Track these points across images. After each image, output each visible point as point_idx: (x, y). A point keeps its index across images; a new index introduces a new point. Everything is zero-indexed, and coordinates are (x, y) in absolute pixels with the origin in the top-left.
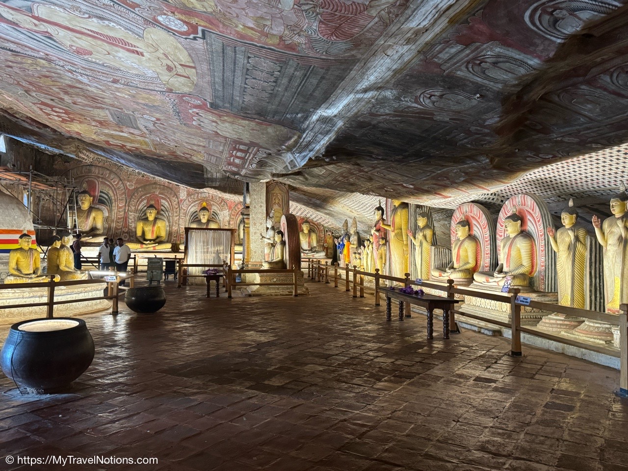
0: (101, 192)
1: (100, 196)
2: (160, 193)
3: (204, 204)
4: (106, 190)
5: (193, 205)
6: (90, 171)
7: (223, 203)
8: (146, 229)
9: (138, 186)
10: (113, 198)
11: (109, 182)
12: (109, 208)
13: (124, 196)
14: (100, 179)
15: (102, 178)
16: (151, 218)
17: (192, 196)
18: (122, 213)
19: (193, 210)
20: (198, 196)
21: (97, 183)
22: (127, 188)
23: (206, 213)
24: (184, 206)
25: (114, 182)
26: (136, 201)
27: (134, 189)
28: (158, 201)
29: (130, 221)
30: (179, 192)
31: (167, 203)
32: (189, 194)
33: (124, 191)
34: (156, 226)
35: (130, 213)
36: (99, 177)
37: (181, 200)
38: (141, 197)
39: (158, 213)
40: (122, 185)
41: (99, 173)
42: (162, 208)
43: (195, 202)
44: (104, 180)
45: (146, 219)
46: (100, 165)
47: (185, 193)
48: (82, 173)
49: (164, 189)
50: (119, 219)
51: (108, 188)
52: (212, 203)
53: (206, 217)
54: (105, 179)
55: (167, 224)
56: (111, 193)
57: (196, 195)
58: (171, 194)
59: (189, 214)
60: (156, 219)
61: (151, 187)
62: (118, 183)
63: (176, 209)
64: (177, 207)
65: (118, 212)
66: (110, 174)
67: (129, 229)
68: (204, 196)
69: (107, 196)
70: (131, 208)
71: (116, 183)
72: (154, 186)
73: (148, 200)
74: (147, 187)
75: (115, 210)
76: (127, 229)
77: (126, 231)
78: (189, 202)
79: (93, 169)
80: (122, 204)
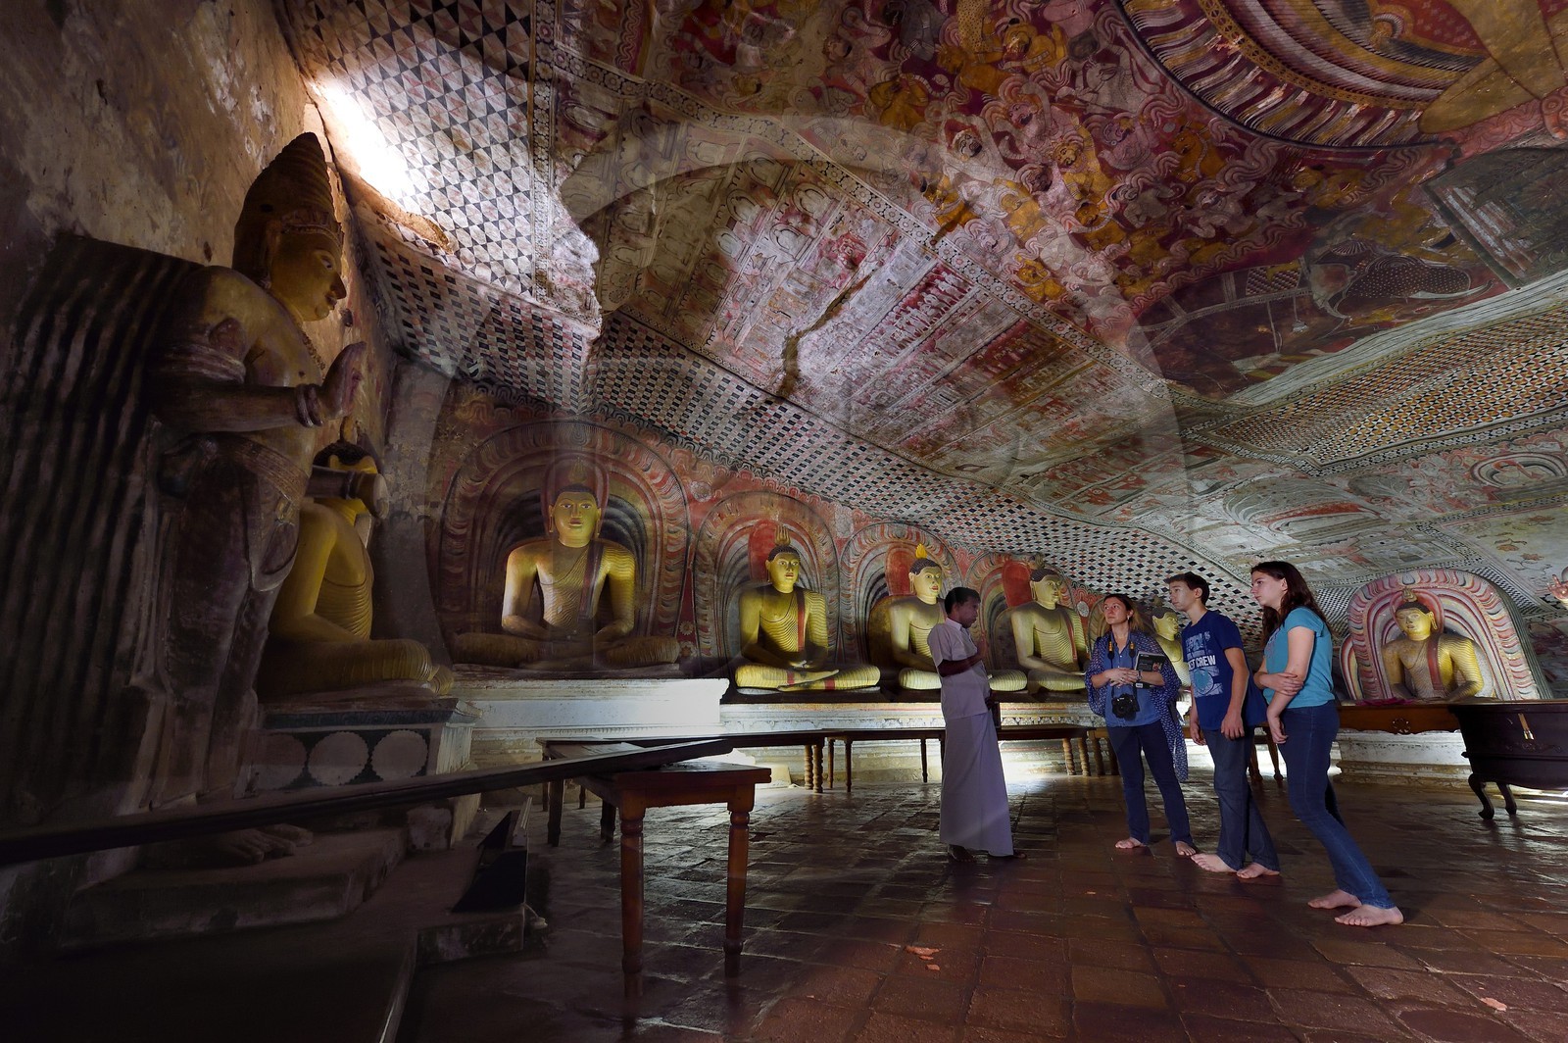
2: (783, 519)
4: (626, 498)
5: (871, 556)
7: (945, 555)
9: (722, 495)
10: (648, 525)
11: (638, 476)
13: (680, 520)
14: (611, 468)
15: (617, 463)
17: (869, 533)
18: (676, 574)
19: (872, 570)
20: (882, 533)
24: (849, 560)
25: (653, 477)
27: (712, 501)
29: (701, 600)
30: (832, 517)
32: (860, 527)
35: (701, 575)
36: (605, 459)
37: (841, 542)
38: (732, 526)
40: (675, 489)
41: (605, 448)
43: (877, 547)
44: (620, 470)
46: (609, 424)
49: (792, 509)
50: (667, 591)
51: (634, 493)
54: (625, 467)
57: (879, 529)
58: (812, 522)
59: (864, 584)
60: (799, 590)
61: (757, 499)
62: (664, 481)
63: (829, 566)
64: (829, 559)
65: (664, 570)
66: (638, 452)
67: (699, 628)
68: (899, 533)
69: (632, 516)
70: (704, 558)
71: (659, 479)
72: (766, 497)
73: (751, 537)
74: (747, 501)
75: (655, 563)
76: (691, 626)
77: (688, 633)
78: (862, 547)
79: (588, 434)
80: (676, 544)
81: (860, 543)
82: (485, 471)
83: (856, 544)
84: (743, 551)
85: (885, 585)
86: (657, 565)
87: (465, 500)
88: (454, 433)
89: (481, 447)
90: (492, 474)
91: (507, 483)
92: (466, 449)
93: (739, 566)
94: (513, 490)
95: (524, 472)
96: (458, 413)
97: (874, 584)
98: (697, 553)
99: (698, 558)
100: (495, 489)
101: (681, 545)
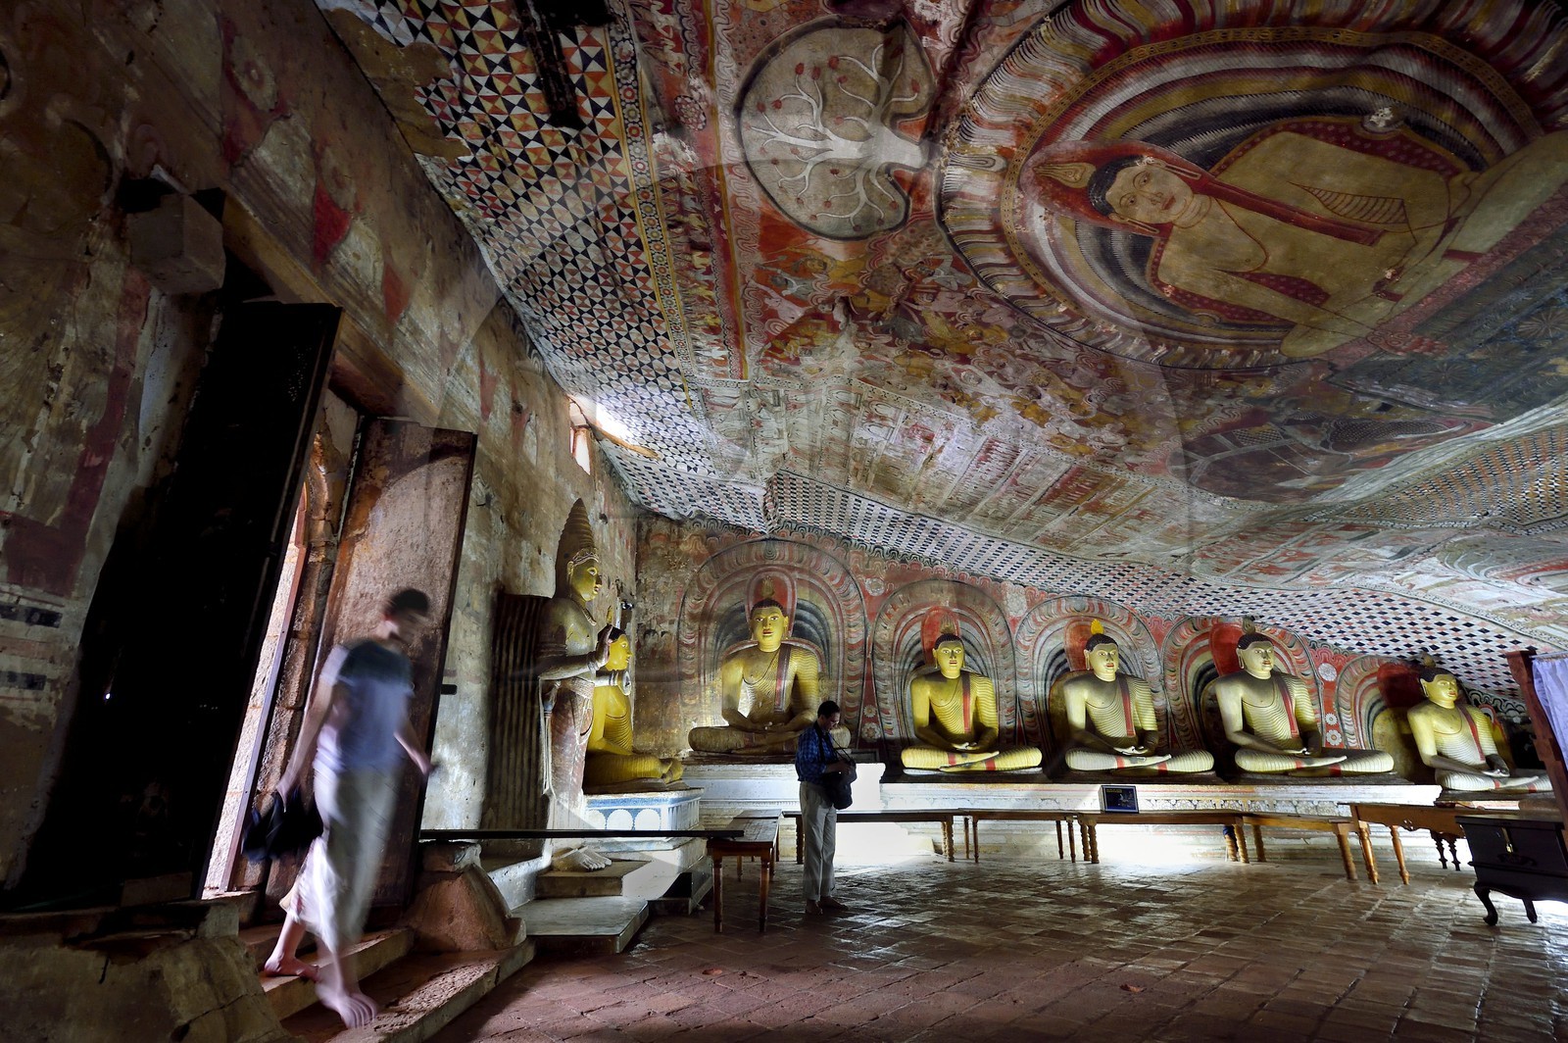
0: (800, 606)
1: (800, 617)
4: (812, 600)
5: (1048, 632)
6: (768, 555)
7: (1134, 625)
8: (945, 706)
9: (895, 587)
10: (831, 622)
11: (819, 579)
12: (821, 650)
13: (858, 615)
14: (796, 575)
15: (801, 570)
17: (1044, 609)
18: (858, 664)
19: (1050, 646)
20: (1059, 607)
21: (788, 583)
22: (866, 594)
24: (1024, 637)
25: (832, 579)
26: (891, 627)
27: (885, 595)
29: (881, 684)
31: (974, 631)
32: (1035, 603)
33: (858, 601)
34: (971, 696)
35: (879, 663)
36: (792, 569)
37: (1014, 621)
38: (904, 616)
40: (852, 588)
41: (791, 559)
43: (1054, 623)
44: (806, 577)
46: (793, 537)
47: (1023, 600)
48: (749, 560)
50: (851, 679)
51: (817, 595)
54: (809, 573)
56: (824, 608)
57: (1055, 604)
58: (983, 604)
59: (1042, 661)
60: (966, 674)
61: (927, 587)
62: (841, 582)
63: (1003, 646)
64: (1003, 639)
65: (847, 661)
66: (819, 558)
67: (880, 710)
68: (1078, 606)
69: (816, 615)
70: (881, 647)
71: (837, 581)
72: (936, 585)
73: (923, 625)
74: (917, 589)
75: (838, 656)
76: (874, 710)
77: (871, 715)
78: (1038, 624)
79: (777, 549)
80: (856, 636)
81: (1035, 620)
82: (704, 590)
83: (1031, 622)
84: (916, 638)
85: (1066, 661)
86: (841, 656)
87: (693, 617)
88: (680, 563)
89: (700, 571)
90: (709, 592)
91: (720, 598)
92: (689, 575)
93: (914, 652)
94: (725, 604)
95: (731, 590)
96: (682, 547)
97: (1053, 660)
98: (874, 643)
99: (876, 647)
100: (711, 604)
101: (861, 638)
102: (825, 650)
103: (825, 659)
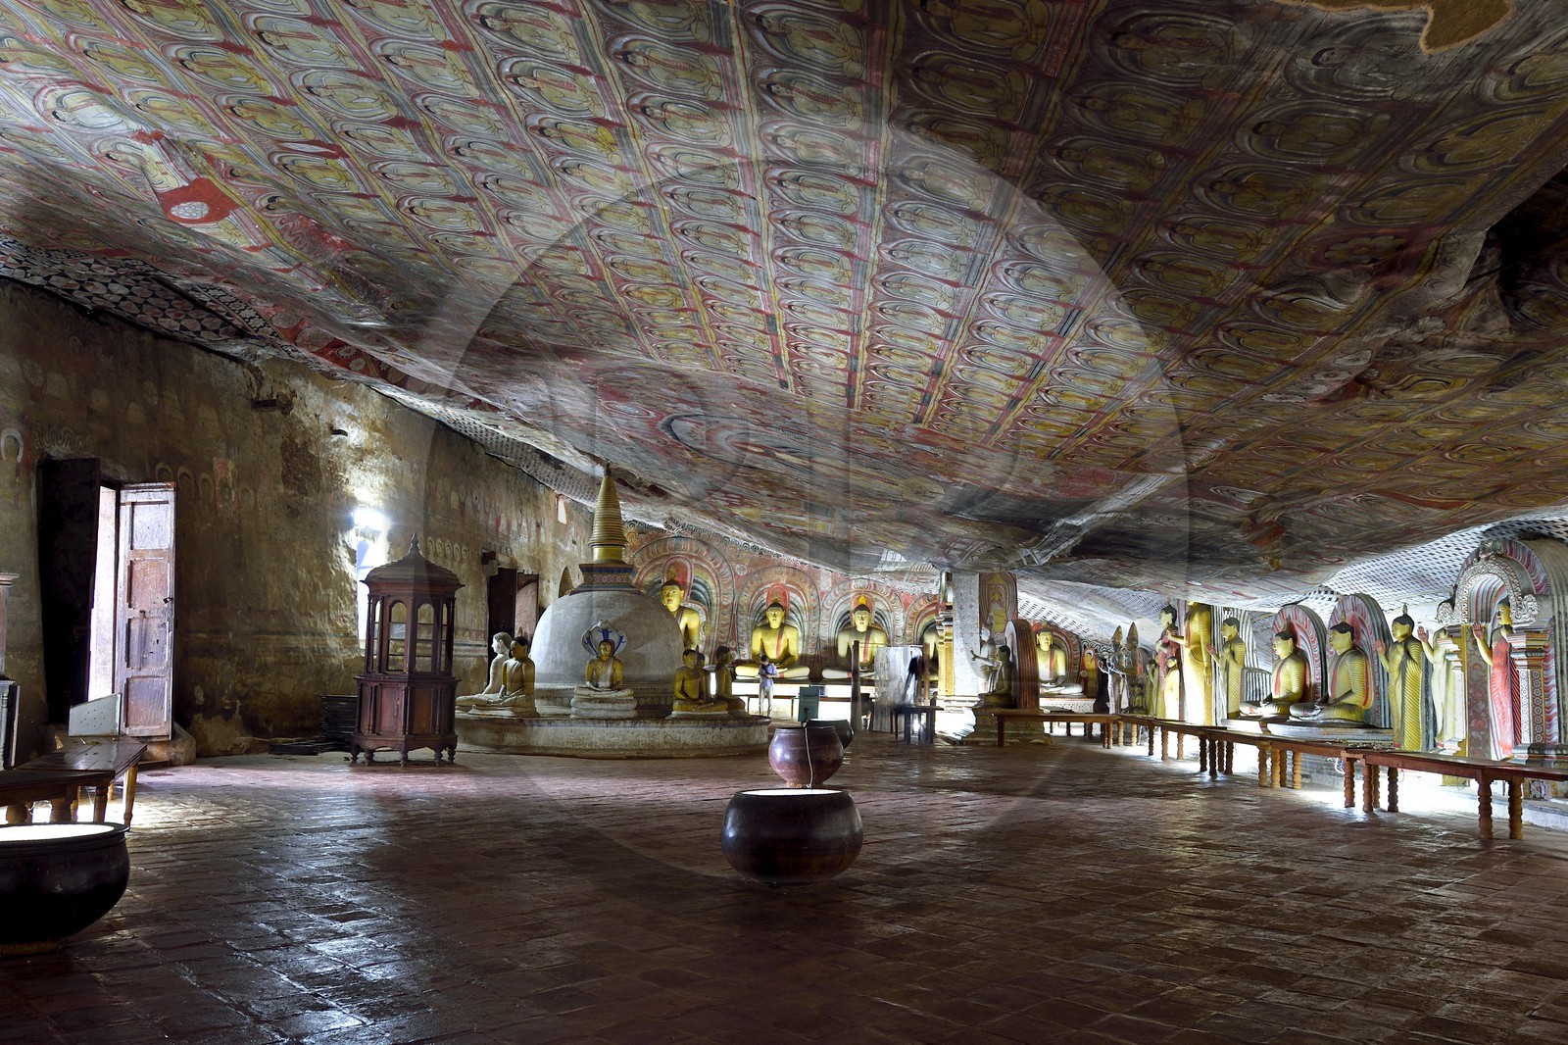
0: (695, 581)
1: (694, 588)
2: (788, 582)
3: (862, 601)
4: (702, 577)
5: (842, 601)
6: (676, 548)
8: (767, 643)
9: (753, 570)
10: (714, 591)
11: (707, 564)
13: (730, 587)
14: (694, 560)
15: (697, 558)
16: (775, 624)
17: (841, 586)
18: (727, 616)
19: (842, 609)
20: (851, 585)
21: (689, 566)
22: (736, 574)
23: (865, 614)
24: (827, 602)
25: (716, 564)
26: (749, 596)
27: (747, 575)
28: (784, 594)
29: (740, 629)
30: (818, 578)
31: (799, 599)
32: (835, 583)
33: (730, 578)
34: (784, 638)
35: (740, 616)
36: (691, 557)
37: (823, 593)
38: (757, 588)
39: (786, 617)
40: (727, 570)
41: (691, 550)
42: (792, 606)
43: (846, 595)
44: (699, 562)
45: (767, 626)
46: (693, 537)
47: (830, 580)
48: (665, 550)
49: (794, 575)
50: (723, 625)
51: (706, 574)
52: (874, 596)
53: (866, 623)
54: (701, 560)
55: (800, 634)
56: (710, 583)
57: (848, 583)
58: (805, 582)
59: (836, 617)
60: (783, 626)
61: (774, 570)
62: (721, 566)
63: (815, 608)
64: (815, 604)
65: (721, 615)
66: (709, 550)
68: (862, 585)
69: (705, 587)
70: (742, 607)
71: (719, 565)
72: (779, 569)
75: (716, 612)
78: (836, 595)
79: (683, 543)
80: (727, 601)
83: (832, 594)
86: (718, 612)
89: (635, 556)
91: (647, 575)
92: (628, 559)
94: (649, 579)
95: (653, 569)
98: (738, 604)
99: (739, 607)
100: (641, 578)
101: (730, 601)
102: (709, 606)
103: (708, 614)
